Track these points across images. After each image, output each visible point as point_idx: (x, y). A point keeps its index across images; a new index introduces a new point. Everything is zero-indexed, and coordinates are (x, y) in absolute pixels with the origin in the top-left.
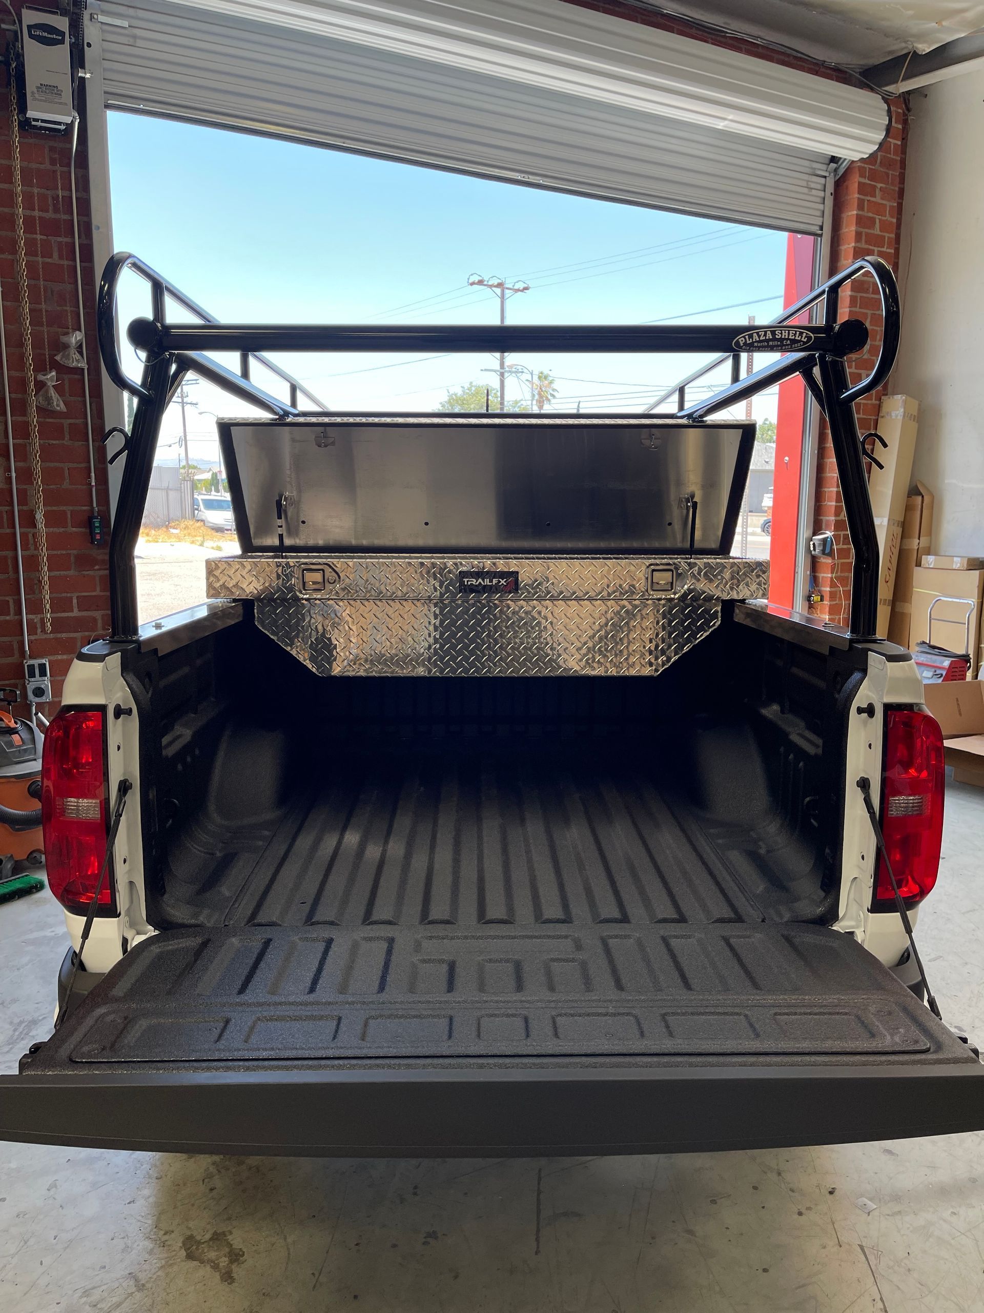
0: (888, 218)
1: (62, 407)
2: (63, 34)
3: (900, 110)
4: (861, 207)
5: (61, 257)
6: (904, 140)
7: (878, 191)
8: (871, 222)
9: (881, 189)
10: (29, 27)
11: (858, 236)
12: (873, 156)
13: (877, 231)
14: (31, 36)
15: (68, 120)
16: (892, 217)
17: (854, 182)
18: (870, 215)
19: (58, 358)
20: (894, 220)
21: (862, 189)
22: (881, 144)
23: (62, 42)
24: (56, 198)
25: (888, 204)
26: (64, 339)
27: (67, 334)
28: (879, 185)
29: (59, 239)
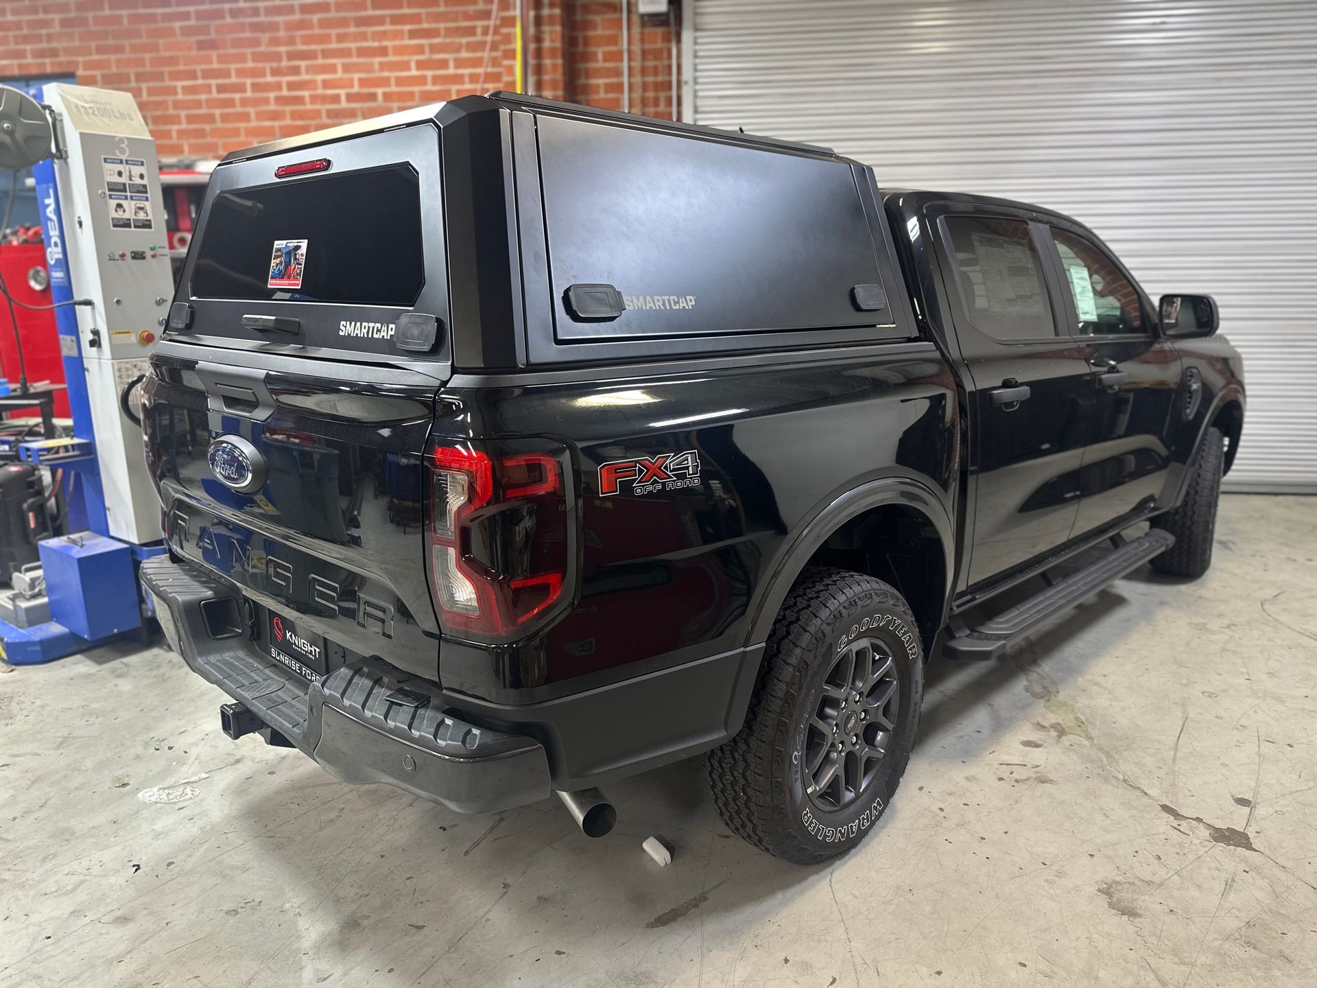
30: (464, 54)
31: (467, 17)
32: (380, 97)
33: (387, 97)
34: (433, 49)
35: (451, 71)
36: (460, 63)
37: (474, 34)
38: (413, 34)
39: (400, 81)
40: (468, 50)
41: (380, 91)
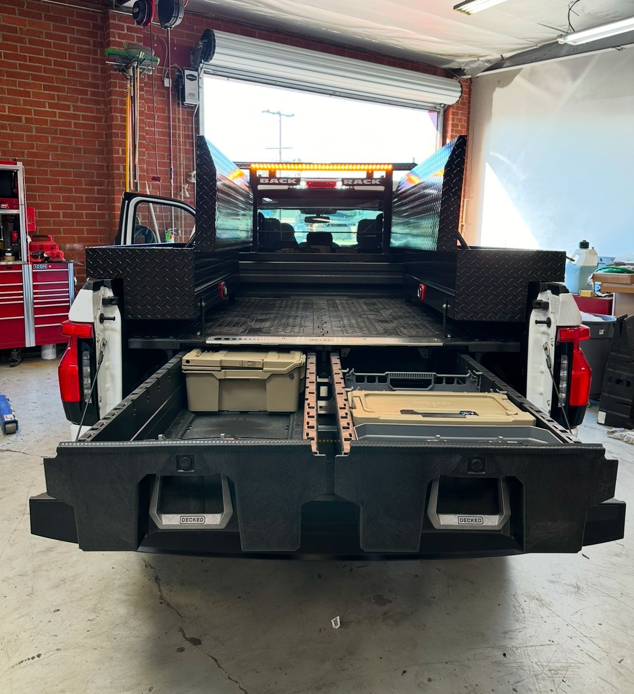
0: (463, 123)
1: (188, 196)
2: (196, 77)
3: (468, 84)
4: (453, 120)
5: (189, 146)
6: (470, 94)
7: (459, 114)
8: (457, 125)
9: (461, 113)
10: (187, 75)
11: (452, 131)
12: (458, 102)
13: (459, 128)
14: (187, 78)
15: (196, 104)
16: (465, 123)
17: (451, 110)
18: (457, 123)
19: (188, 179)
20: (466, 124)
21: (453, 114)
22: (460, 97)
23: (196, 80)
24: (188, 127)
25: (464, 118)
26: (191, 173)
27: (191, 172)
28: (460, 112)
29: (189, 141)
30: (79, 104)
31: (82, 85)
32: (23, 119)
33: (28, 120)
34: (59, 98)
35: (71, 112)
36: (76, 108)
37: (87, 95)
38: (46, 88)
39: (37, 113)
40: (81, 103)
41: (24, 116)
